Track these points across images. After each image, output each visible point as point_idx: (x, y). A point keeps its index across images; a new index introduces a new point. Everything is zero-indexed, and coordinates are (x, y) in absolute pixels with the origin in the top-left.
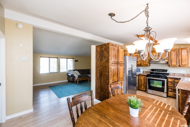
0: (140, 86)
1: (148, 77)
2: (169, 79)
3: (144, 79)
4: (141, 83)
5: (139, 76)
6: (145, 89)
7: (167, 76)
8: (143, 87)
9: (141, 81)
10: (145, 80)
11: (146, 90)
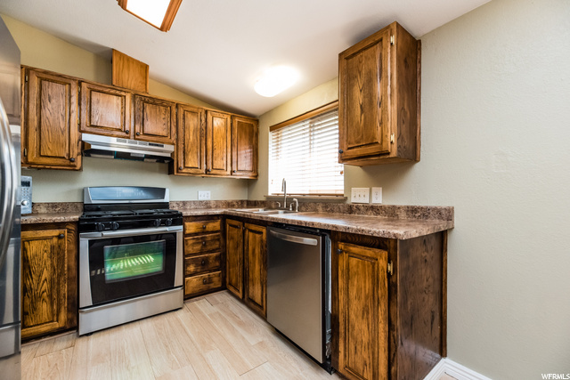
2: (187, 224)
3: (56, 250)
10: (60, 258)
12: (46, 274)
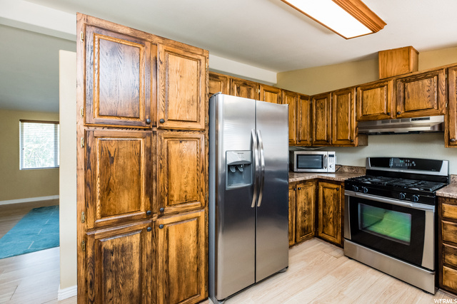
0: (321, 223)
1: (351, 189)
2: (445, 206)
3: (336, 197)
4: (324, 214)
5: (317, 185)
6: (339, 237)
7: (439, 193)
8: (331, 227)
9: (325, 206)
10: (338, 202)
11: (342, 242)
12: (331, 209)
